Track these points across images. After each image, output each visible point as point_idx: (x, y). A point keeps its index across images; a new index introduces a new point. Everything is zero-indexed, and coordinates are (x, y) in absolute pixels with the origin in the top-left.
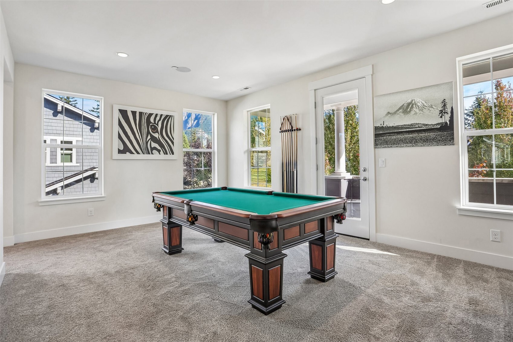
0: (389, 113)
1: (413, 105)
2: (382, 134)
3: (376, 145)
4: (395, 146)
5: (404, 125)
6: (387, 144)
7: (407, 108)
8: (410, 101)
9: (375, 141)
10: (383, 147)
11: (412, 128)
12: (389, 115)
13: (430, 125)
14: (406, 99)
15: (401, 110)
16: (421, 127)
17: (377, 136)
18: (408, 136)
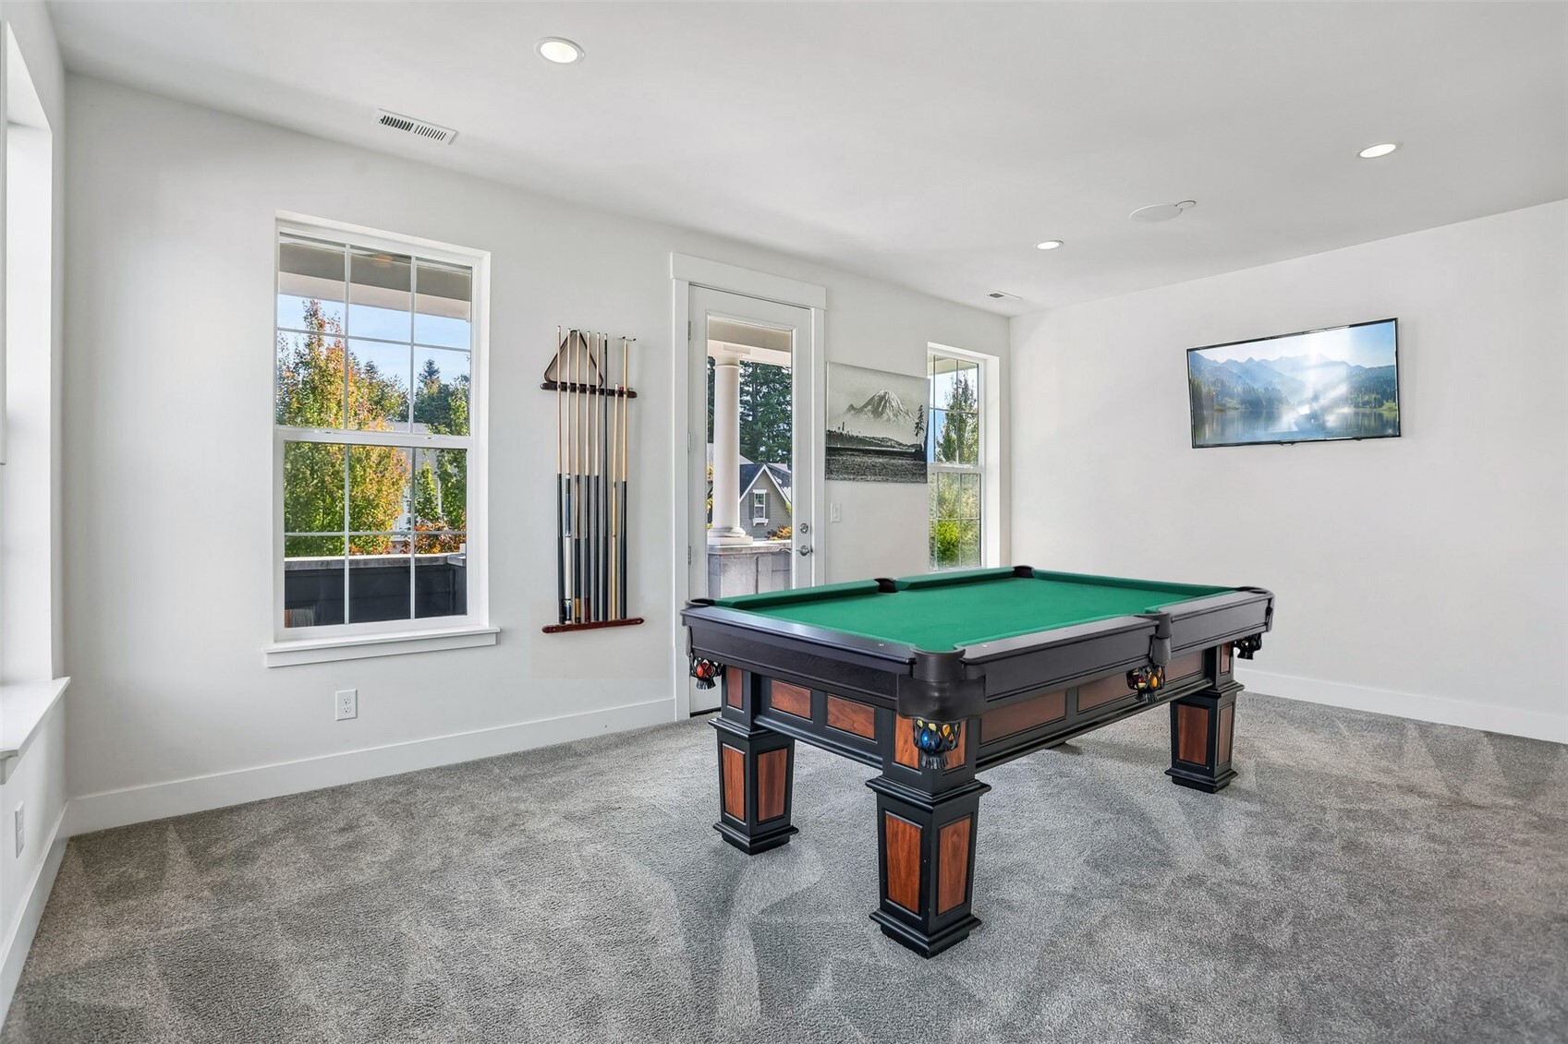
0: (852, 407)
1: (886, 403)
2: (840, 449)
3: (830, 472)
4: (859, 477)
5: (873, 438)
6: (848, 473)
7: (878, 406)
8: (882, 393)
9: (828, 462)
10: (842, 479)
11: (883, 446)
12: (853, 412)
13: (904, 446)
14: (876, 387)
15: (870, 407)
16: (894, 447)
17: (830, 451)
18: (877, 460)
